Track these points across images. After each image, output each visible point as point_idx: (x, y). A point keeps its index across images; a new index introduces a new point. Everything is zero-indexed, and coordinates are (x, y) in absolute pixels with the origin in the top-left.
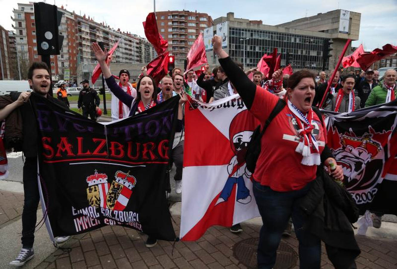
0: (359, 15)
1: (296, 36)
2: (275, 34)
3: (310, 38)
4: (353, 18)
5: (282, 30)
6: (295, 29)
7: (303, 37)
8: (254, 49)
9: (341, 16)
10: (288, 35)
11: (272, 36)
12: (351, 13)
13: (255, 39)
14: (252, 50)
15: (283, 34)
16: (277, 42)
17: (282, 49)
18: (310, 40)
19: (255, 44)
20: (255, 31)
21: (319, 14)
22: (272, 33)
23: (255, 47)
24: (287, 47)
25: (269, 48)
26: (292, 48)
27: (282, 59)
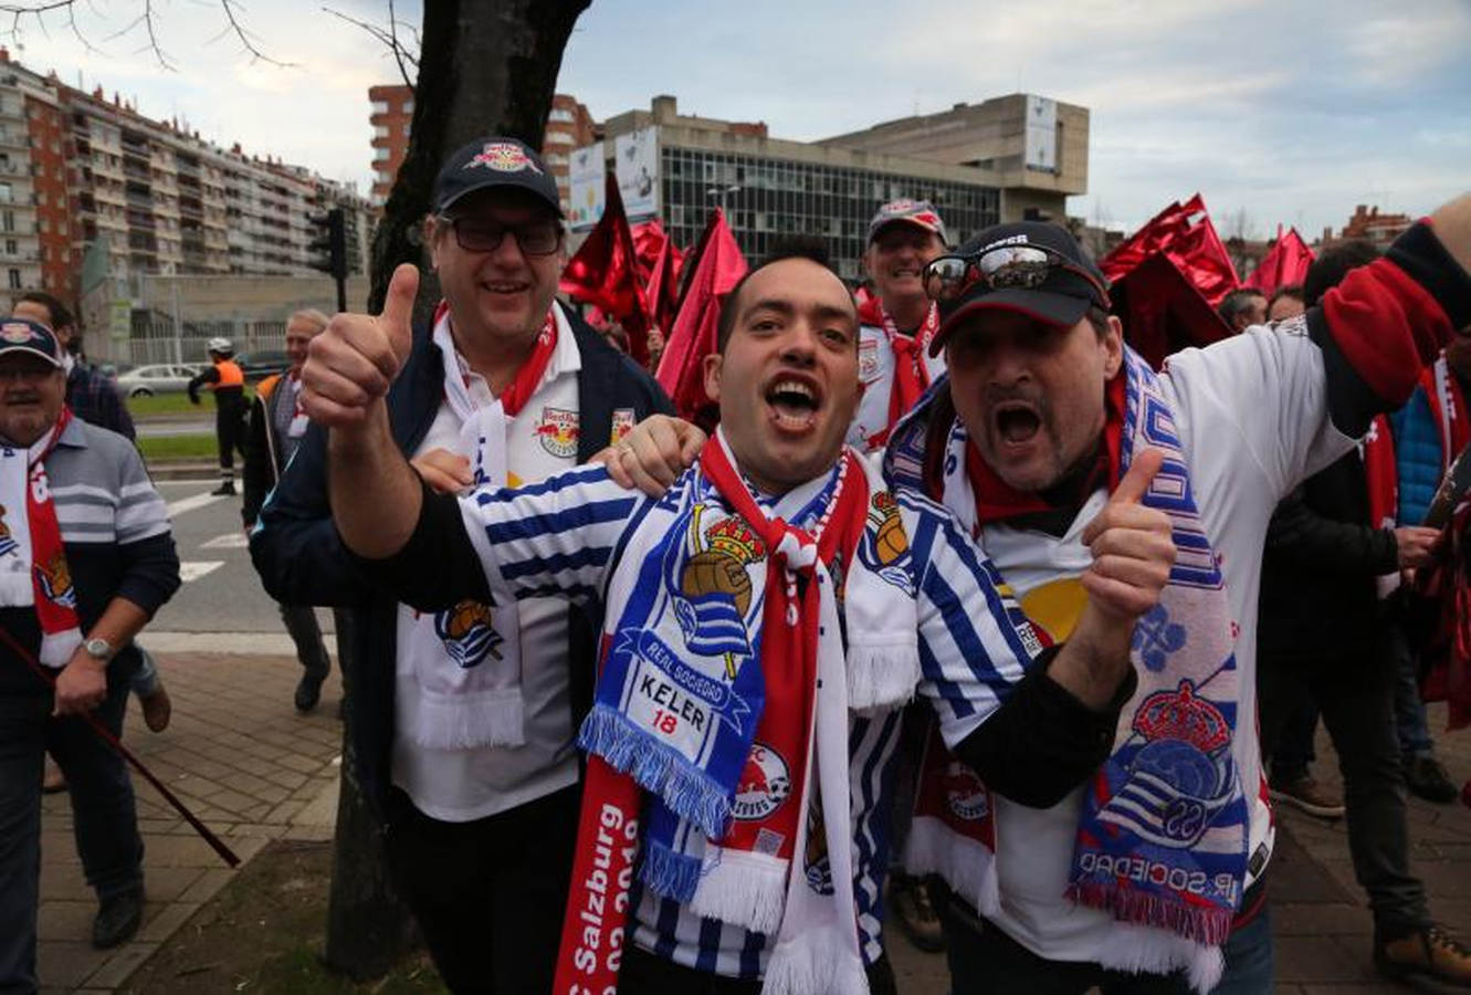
0: (1083, 114)
2: (818, 170)
3: (934, 184)
4: (1065, 122)
5: (841, 158)
6: (886, 156)
7: (911, 181)
8: (751, 224)
9: (1031, 115)
10: (862, 175)
11: (808, 179)
12: (1061, 107)
13: (751, 190)
14: (744, 228)
15: (845, 174)
16: (827, 198)
17: (844, 225)
18: (934, 193)
19: (751, 206)
20: (751, 162)
21: (960, 108)
22: (809, 169)
23: (751, 218)
24: (861, 217)
25: (799, 219)
27: (845, 256)
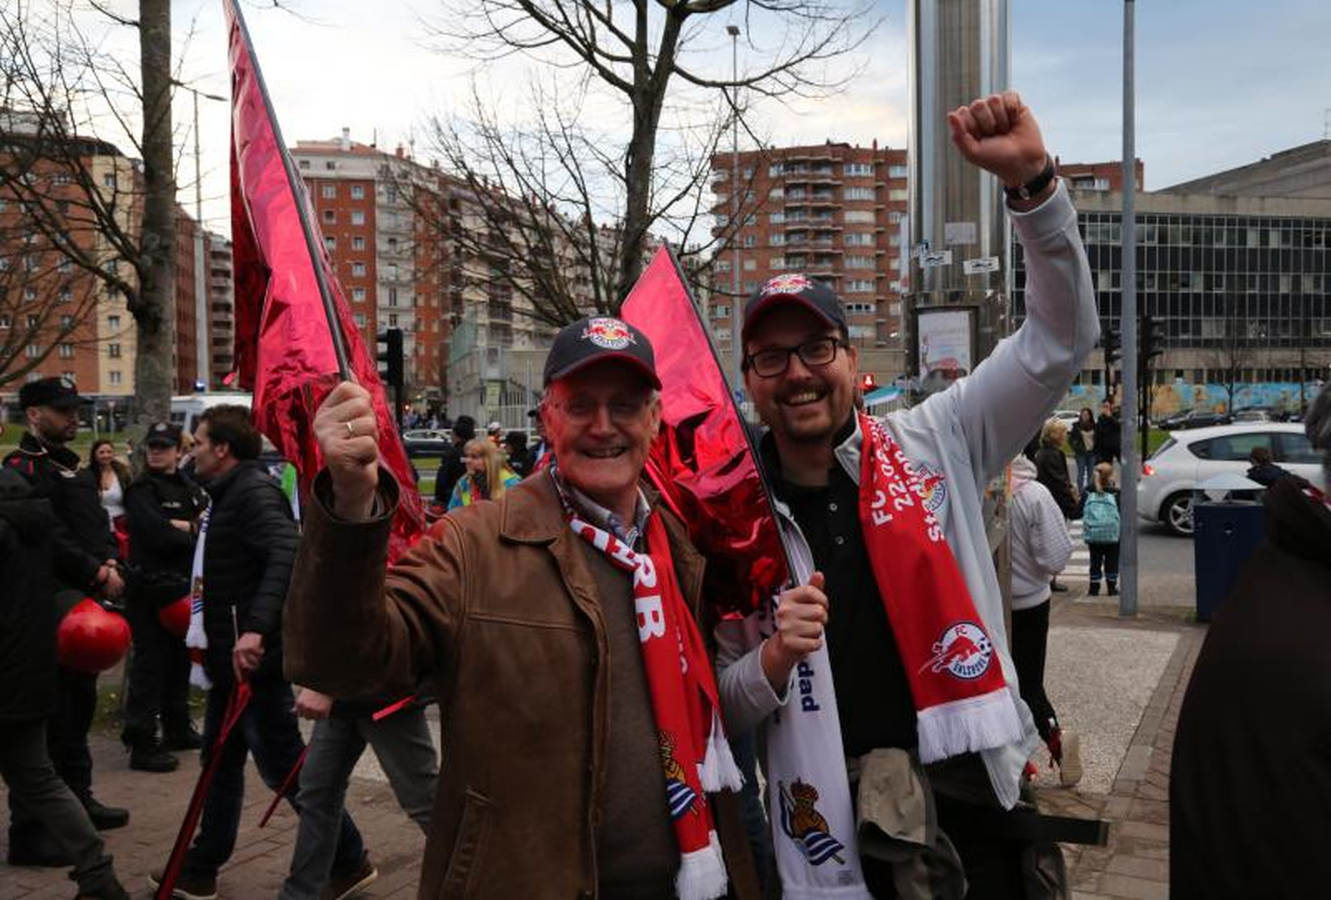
1: (1265, 222)
2: (1175, 220)
6: (1263, 198)
7: (1297, 223)
10: (1231, 222)
15: (1209, 221)
16: (1185, 250)
17: (1208, 278)
22: (1163, 220)
24: (1231, 268)
25: (1151, 276)
26: (1253, 268)
27: (1208, 313)
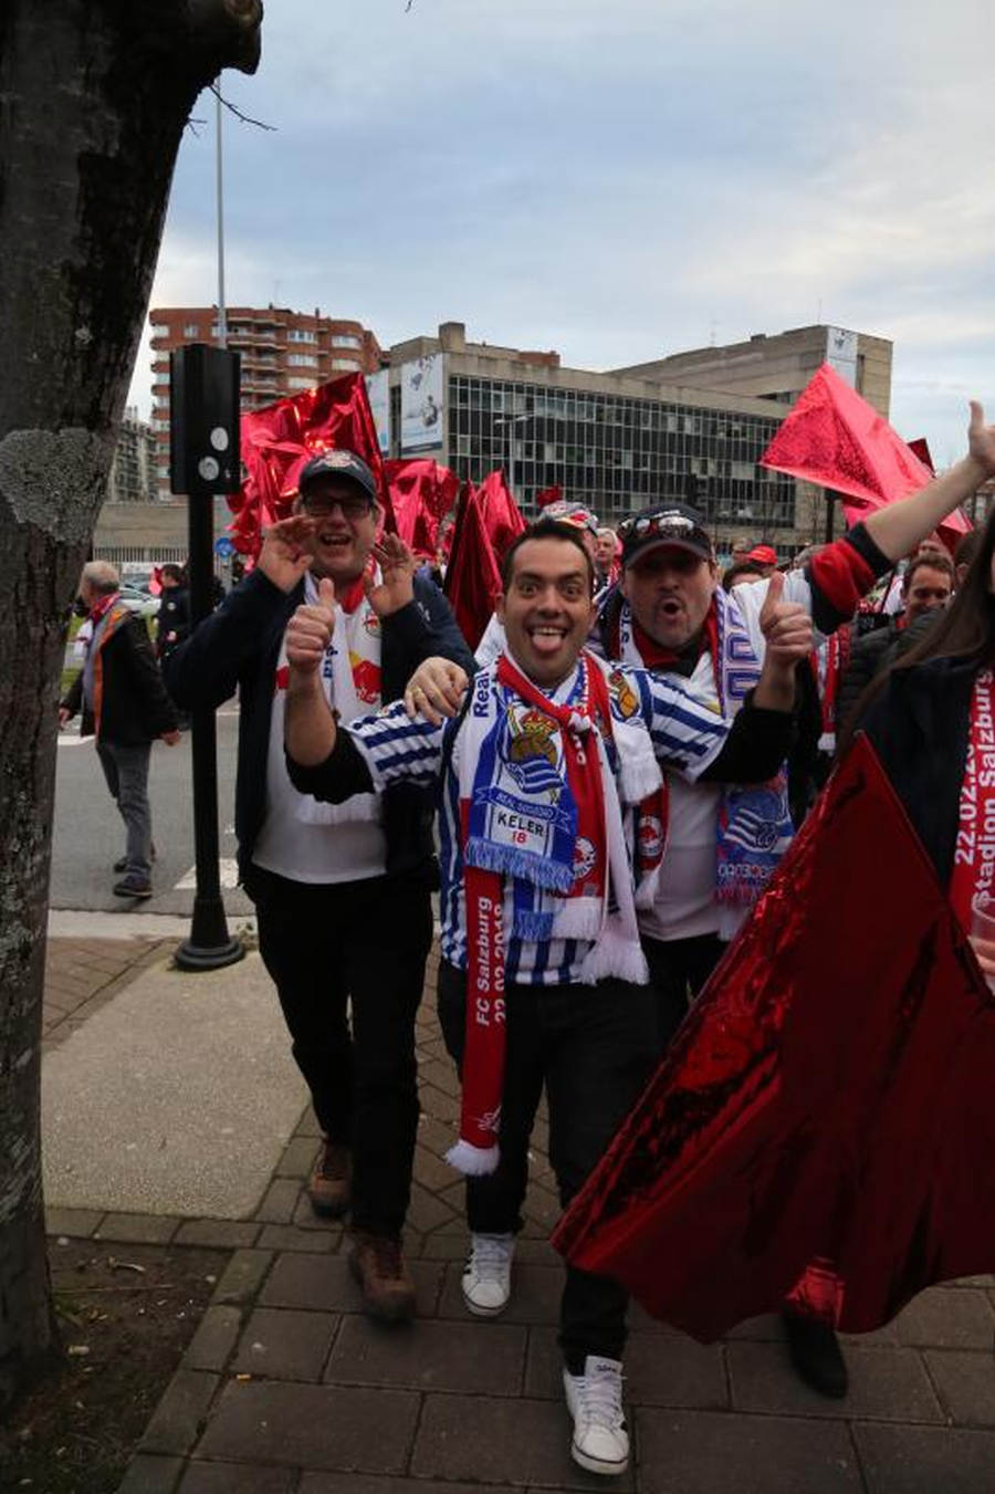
0: (885, 346)
1: (681, 410)
2: (610, 401)
3: (729, 417)
4: (867, 356)
5: (634, 390)
6: (681, 388)
7: (706, 413)
8: (540, 455)
9: (831, 348)
10: (655, 407)
11: (600, 411)
12: (863, 338)
13: (540, 420)
14: (533, 459)
15: (637, 405)
16: (619, 429)
17: (636, 457)
18: (730, 426)
19: (540, 437)
20: (541, 392)
21: (758, 339)
22: (601, 400)
23: (540, 449)
24: (655, 449)
25: (589, 451)
27: (636, 489)
